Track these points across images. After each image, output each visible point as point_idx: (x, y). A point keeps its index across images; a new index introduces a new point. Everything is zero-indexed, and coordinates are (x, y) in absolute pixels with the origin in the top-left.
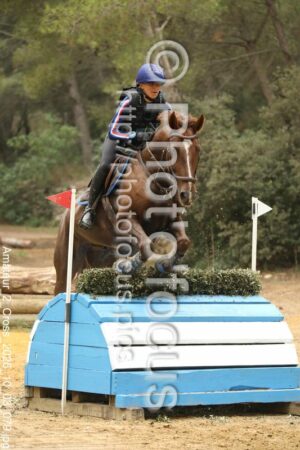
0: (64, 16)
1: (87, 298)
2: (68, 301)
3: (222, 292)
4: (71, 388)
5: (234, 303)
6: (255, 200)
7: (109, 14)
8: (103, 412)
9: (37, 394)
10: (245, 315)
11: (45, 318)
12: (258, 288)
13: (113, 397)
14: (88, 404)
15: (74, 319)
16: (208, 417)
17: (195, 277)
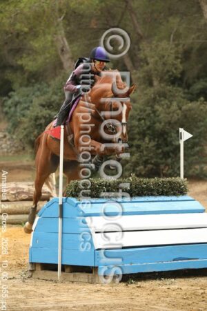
0: (6, 11)
1: (74, 200)
2: (60, 203)
3: (162, 194)
4: (65, 263)
5: (171, 201)
6: (181, 130)
7: (37, 9)
8: (88, 279)
9: (38, 268)
10: (180, 209)
11: (43, 215)
12: (186, 190)
13: (96, 268)
14: (77, 274)
15: (65, 215)
16: (160, 279)
17: (145, 184)
